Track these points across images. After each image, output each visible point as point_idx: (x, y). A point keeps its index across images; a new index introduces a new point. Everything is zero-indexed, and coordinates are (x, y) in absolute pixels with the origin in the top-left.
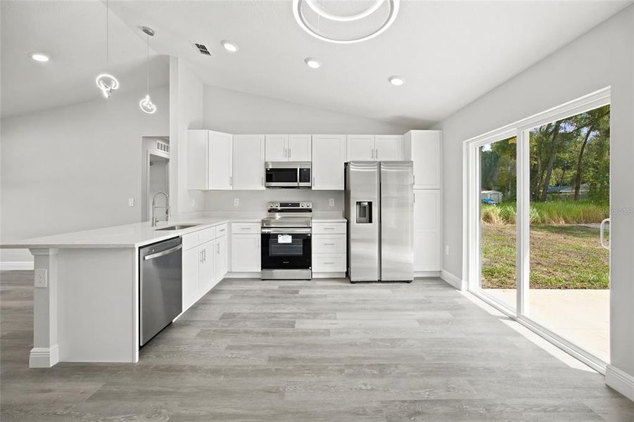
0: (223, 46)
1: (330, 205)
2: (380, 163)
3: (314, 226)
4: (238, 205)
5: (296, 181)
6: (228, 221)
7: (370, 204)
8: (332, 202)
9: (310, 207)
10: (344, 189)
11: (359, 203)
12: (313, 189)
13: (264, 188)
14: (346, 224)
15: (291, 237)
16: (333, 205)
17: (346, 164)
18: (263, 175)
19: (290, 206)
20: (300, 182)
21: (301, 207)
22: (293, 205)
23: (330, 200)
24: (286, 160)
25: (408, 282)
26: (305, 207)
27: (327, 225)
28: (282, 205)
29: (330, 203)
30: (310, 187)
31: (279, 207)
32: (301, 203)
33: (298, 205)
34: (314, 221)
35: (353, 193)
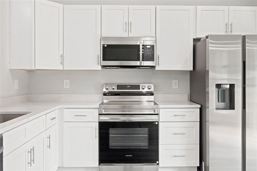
1: (174, 87)
2: (244, 37)
3: (161, 112)
4: (68, 87)
5: (139, 60)
6: (59, 107)
7: (232, 86)
8: (175, 84)
9: (152, 90)
10: (192, 69)
12: (157, 68)
13: (100, 68)
14: (199, 110)
16: (177, 87)
17: (196, 40)
18: (99, 52)
19: (129, 88)
20: (143, 60)
21: (141, 90)
23: (174, 81)
24: (125, 35)
26: (146, 90)
27: (178, 112)
28: (119, 87)
29: (173, 84)
30: (153, 67)
31: (116, 90)
32: (141, 85)
33: (138, 87)
34: (160, 106)
35: (211, 75)
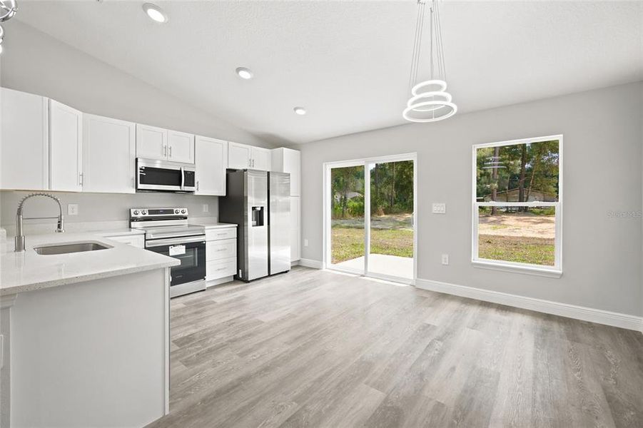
0: (146, 12)
1: (204, 211)
2: (269, 173)
3: (207, 232)
5: (180, 185)
7: (262, 208)
8: (205, 208)
9: (186, 214)
10: (225, 194)
11: (254, 208)
12: (196, 193)
13: (133, 191)
14: (235, 229)
15: (184, 247)
16: (207, 211)
18: (134, 175)
19: (162, 213)
20: (184, 185)
21: (175, 214)
22: (165, 212)
23: (204, 206)
25: (286, 272)
26: (180, 214)
27: (220, 231)
28: (150, 212)
29: (204, 208)
30: (193, 192)
31: (147, 215)
32: (175, 210)
33: (171, 212)
34: (206, 228)
35: (250, 199)
